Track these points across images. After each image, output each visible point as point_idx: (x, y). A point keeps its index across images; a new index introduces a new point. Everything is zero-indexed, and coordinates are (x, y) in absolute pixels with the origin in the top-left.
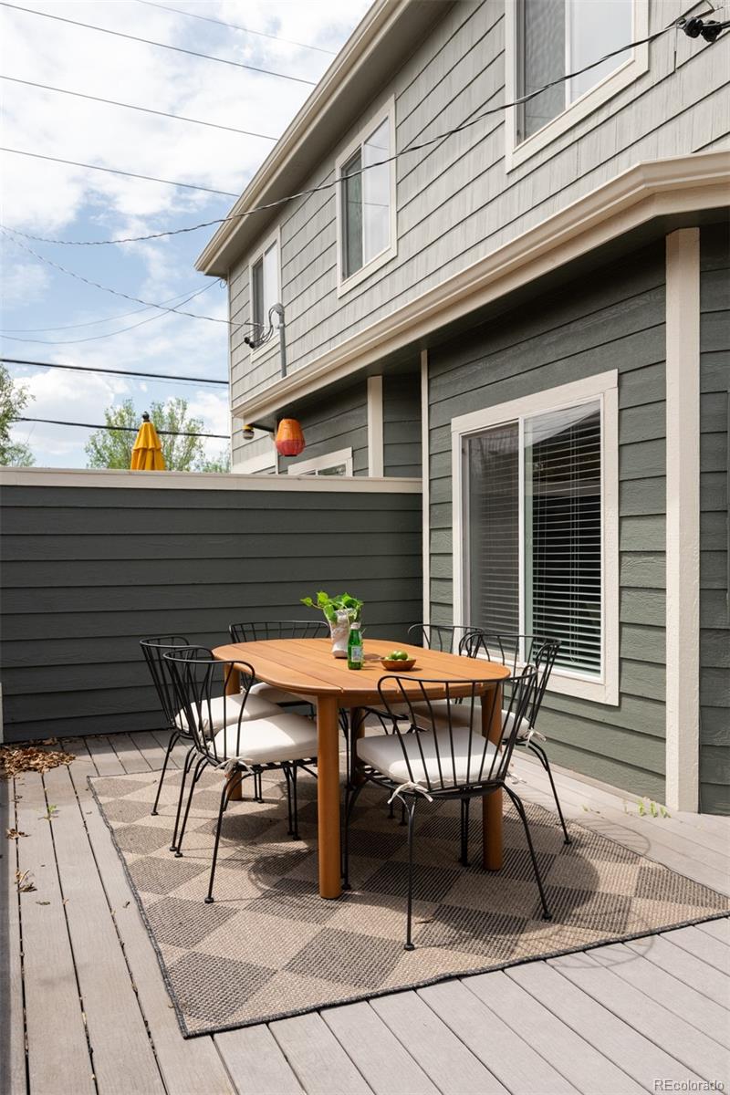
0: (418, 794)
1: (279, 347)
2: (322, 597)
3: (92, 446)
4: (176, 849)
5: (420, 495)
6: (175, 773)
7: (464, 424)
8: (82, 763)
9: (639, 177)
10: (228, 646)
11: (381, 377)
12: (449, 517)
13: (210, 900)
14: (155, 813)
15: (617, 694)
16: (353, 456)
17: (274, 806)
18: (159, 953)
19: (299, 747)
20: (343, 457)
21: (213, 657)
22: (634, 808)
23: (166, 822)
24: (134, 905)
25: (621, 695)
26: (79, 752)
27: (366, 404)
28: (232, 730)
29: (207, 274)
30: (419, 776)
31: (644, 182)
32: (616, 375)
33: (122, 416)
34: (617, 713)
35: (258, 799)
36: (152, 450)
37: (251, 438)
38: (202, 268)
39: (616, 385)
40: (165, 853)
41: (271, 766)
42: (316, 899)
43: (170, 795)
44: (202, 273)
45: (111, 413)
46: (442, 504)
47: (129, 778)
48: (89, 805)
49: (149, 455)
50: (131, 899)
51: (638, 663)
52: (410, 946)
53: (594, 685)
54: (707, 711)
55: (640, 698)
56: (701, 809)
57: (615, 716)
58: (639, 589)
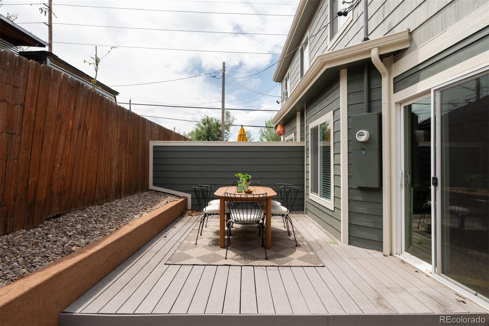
0: (233, 222)
3: (261, 132)
4: (201, 235)
5: (304, 146)
7: (311, 126)
9: (318, 60)
11: (300, 112)
12: (309, 154)
13: (196, 244)
15: (333, 207)
16: (295, 135)
17: (235, 229)
20: (292, 136)
22: (328, 240)
25: (334, 207)
27: (296, 120)
29: (276, 82)
30: (235, 218)
31: (320, 60)
32: (333, 112)
34: (333, 213)
36: (243, 135)
37: (276, 130)
38: (274, 80)
39: (332, 115)
44: (275, 82)
45: (267, 122)
46: (308, 150)
49: (242, 136)
51: (337, 198)
52: (226, 259)
53: (329, 204)
54: (351, 213)
55: (338, 208)
56: (349, 244)
57: (333, 214)
58: (337, 176)
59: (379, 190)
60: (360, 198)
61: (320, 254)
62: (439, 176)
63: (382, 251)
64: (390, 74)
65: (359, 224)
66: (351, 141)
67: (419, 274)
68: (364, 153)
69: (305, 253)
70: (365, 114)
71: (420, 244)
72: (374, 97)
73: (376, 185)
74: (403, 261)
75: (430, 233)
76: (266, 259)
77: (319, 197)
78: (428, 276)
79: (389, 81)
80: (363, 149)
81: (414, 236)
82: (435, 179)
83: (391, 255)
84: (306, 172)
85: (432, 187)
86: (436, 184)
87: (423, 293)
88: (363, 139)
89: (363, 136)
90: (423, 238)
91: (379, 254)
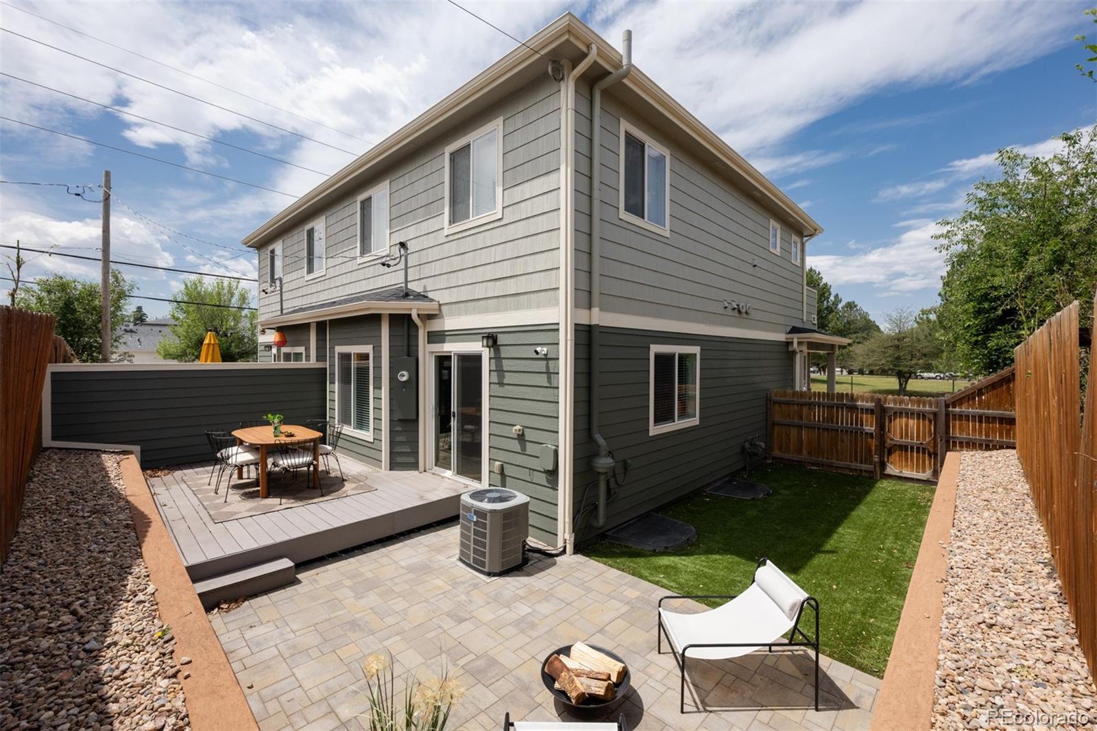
0: (286, 468)
1: (279, 292)
2: (269, 416)
4: (217, 493)
5: (326, 369)
6: (215, 474)
7: (339, 349)
8: (178, 474)
10: (238, 431)
12: (335, 380)
13: (226, 502)
14: (209, 485)
16: (305, 350)
18: (208, 512)
19: (255, 459)
20: (301, 350)
21: (231, 435)
22: (371, 470)
23: (213, 487)
24: (201, 505)
25: (374, 439)
26: (177, 470)
27: (311, 334)
28: (234, 457)
29: (248, 246)
30: (286, 464)
32: (372, 345)
33: (196, 285)
35: (248, 478)
36: (213, 344)
39: (373, 349)
40: (213, 494)
41: (252, 464)
42: (260, 499)
43: (214, 480)
44: (246, 245)
46: (333, 374)
47: (199, 476)
48: (184, 486)
49: (211, 346)
50: (199, 503)
51: (377, 430)
52: (281, 504)
53: (367, 435)
54: (393, 443)
55: (377, 440)
56: (390, 470)
57: (373, 446)
58: (376, 409)
59: (416, 421)
60: (400, 429)
61: (368, 482)
62: (456, 411)
63: (418, 469)
64: (425, 326)
65: (399, 451)
66: (393, 379)
67: (444, 479)
68: (404, 390)
69: (354, 485)
70: (406, 357)
71: (444, 459)
72: (412, 343)
73: (414, 418)
74: (434, 474)
75: (450, 449)
76: (322, 496)
77: (352, 429)
78: (449, 479)
79: (424, 333)
80: (404, 387)
81: (440, 455)
82: (454, 413)
83: (425, 471)
84: (330, 400)
85: (452, 418)
86: (454, 416)
87: (447, 488)
88: (404, 379)
89: (404, 376)
90: (446, 454)
91: (415, 473)
